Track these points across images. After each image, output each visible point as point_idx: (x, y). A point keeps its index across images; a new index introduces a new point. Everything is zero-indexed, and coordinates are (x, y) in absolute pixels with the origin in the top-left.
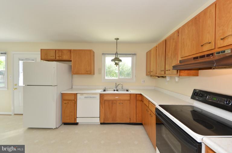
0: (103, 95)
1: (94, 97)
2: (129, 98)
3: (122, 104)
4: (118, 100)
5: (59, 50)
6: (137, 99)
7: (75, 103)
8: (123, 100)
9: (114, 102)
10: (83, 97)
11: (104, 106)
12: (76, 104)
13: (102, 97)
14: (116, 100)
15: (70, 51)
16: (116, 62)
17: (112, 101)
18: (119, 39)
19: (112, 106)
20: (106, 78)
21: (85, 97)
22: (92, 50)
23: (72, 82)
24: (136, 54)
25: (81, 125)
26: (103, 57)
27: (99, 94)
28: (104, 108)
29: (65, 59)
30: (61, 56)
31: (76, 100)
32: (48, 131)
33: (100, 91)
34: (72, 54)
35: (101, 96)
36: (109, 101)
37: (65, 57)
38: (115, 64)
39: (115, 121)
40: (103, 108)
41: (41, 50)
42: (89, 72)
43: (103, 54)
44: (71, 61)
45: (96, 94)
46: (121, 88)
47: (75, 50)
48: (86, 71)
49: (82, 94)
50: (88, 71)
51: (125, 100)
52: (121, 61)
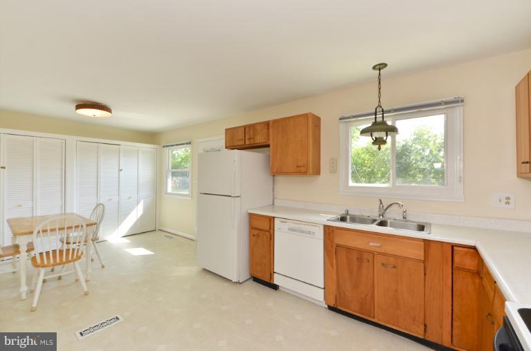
0: (333, 231)
1: (309, 233)
2: (422, 253)
3: (394, 270)
4: (380, 254)
5: (250, 126)
6: (455, 265)
7: (271, 238)
8: (396, 257)
9: (365, 256)
10: (285, 227)
11: (335, 260)
12: (272, 241)
13: (329, 234)
14: (372, 253)
15: (267, 124)
16: (376, 135)
17: (361, 252)
18: (385, 65)
19: (360, 267)
20: (351, 183)
21: (290, 229)
22: (311, 113)
23: (273, 191)
24: (462, 101)
25: (284, 292)
26: (342, 126)
27: (322, 228)
28: (335, 266)
29: (258, 142)
30: (252, 137)
31: (271, 231)
32: (226, 284)
33: (326, 219)
34: (271, 129)
35: (328, 231)
36: (349, 249)
37: (260, 139)
38: (373, 143)
39: (369, 316)
40: (333, 268)
41: (226, 130)
42: (303, 169)
43: (340, 119)
44: (268, 146)
45: (314, 224)
46: (402, 218)
47: (275, 121)
48: (297, 167)
49: (284, 220)
50: (301, 167)
51: (405, 259)
52: (393, 130)
